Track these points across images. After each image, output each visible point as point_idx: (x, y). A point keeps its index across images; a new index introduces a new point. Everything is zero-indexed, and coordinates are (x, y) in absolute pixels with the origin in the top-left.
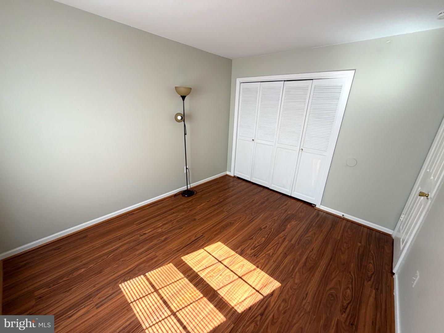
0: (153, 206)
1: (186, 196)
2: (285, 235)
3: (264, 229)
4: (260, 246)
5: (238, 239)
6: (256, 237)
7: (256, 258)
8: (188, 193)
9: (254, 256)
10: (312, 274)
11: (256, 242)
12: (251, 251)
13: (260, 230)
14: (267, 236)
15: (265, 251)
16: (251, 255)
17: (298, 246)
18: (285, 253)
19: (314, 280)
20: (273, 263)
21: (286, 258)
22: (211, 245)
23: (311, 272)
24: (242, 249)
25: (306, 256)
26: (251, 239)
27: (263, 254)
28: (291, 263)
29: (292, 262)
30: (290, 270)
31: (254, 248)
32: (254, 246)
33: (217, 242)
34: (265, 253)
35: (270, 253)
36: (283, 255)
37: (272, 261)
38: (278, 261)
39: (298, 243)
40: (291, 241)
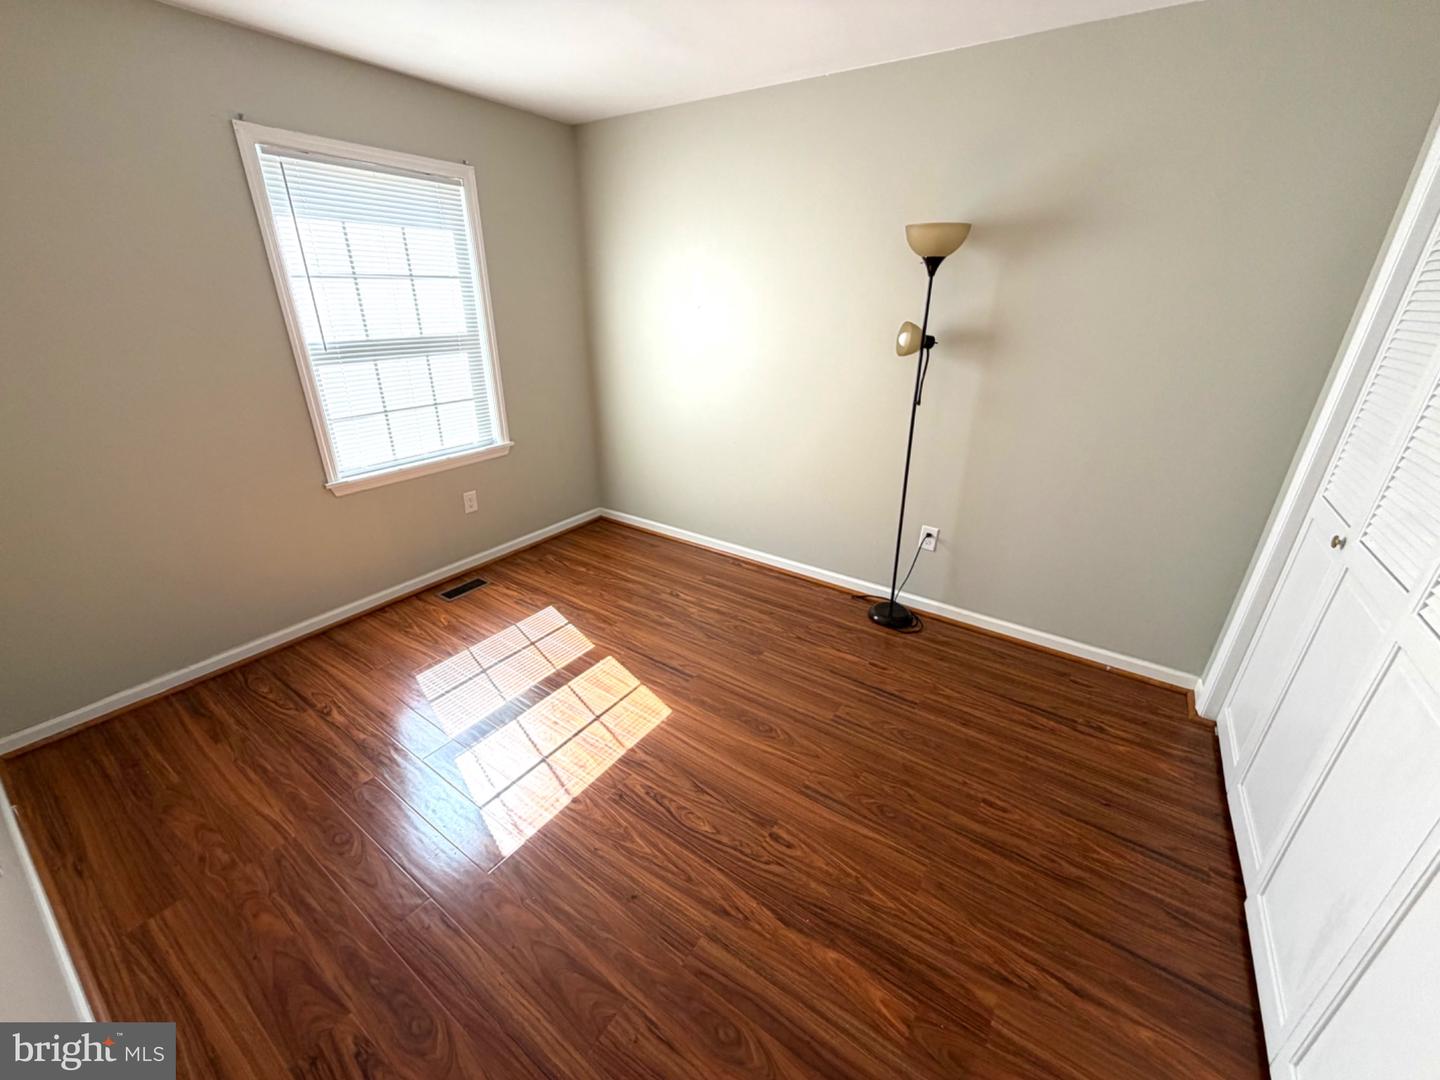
0: (784, 580)
1: (876, 618)
2: (746, 918)
3: (766, 834)
4: (667, 814)
5: (694, 755)
6: (709, 802)
7: (610, 798)
8: (895, 618)
9: (620, 792)
10: (528, 981)
11: (682, 802)
12: (639, 787)
13: (757, 819)
14: (725, 840)
15: (641, 825)
16: (620, 786)
17: (685, 966)
18: (634, 897)
19: (501, 979)
20: (589, 845)
21: (613, 895)
22: (661, 698)
23: (537, 982)
24: (645, 764)
25: (622, 986)
26: (697, 786)
27: (626, 820)
28: (585, 911)
29: (593, 916)
30: (557, 900)
31: (652, 794)
32: (664, 797)
33: (669, 706)
34: (634, 828)
35: (633, 841)
36: (625, 885)
37: (598, 845)
38: (597, 862)
39: (699, 973)
40: (713, 939)
